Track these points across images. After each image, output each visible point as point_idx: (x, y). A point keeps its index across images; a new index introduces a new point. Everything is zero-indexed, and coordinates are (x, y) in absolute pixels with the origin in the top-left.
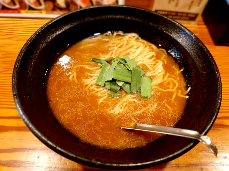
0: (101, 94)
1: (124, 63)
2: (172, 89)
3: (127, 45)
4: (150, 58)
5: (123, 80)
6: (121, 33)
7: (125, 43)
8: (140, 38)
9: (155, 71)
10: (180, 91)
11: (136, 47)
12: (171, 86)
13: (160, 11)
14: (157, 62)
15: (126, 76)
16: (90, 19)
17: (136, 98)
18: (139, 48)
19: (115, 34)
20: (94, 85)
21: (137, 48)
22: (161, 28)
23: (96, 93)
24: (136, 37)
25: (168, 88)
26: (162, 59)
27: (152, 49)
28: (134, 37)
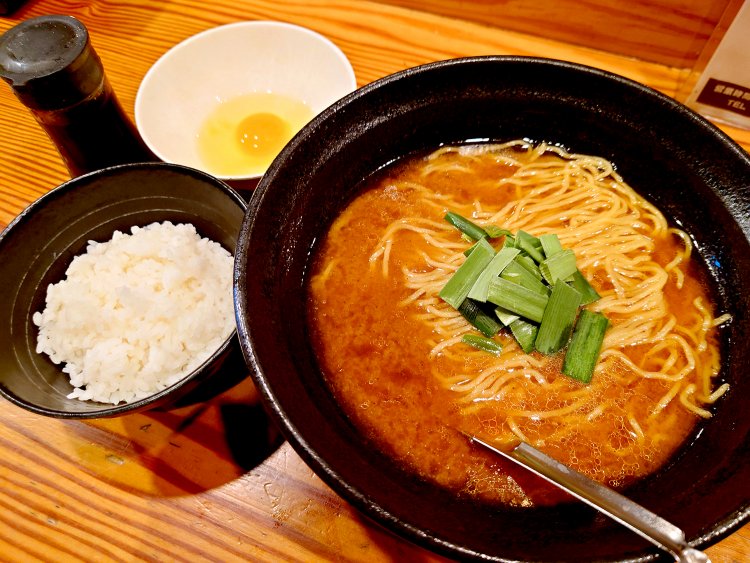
0: (445, 327)
1: (538, 257)
2: (670, 373)
3: (568, 191)
4: (630, 255)
5: (516, 311)
6: (559, 149)
7: (565, 184)
8: (619, 178)
9: (632, 301)
10: (691, 389)
11: (594, 207)
12: (670, 363)
13: (728, 85)
14: (649, 274)
15: (531, 301)
16: (480, 93)
17: (542, 371)
18: (602, 214)
19: (543, 148)
20: (434, 295)
21: (600, 210)
22: (697, 167)
23: (433, 320)
24: (606, 174)
25: (658, 368)
26: (671, 266)
27: (650, 223)
28: (601, 170)
